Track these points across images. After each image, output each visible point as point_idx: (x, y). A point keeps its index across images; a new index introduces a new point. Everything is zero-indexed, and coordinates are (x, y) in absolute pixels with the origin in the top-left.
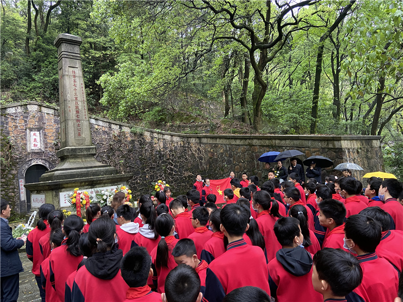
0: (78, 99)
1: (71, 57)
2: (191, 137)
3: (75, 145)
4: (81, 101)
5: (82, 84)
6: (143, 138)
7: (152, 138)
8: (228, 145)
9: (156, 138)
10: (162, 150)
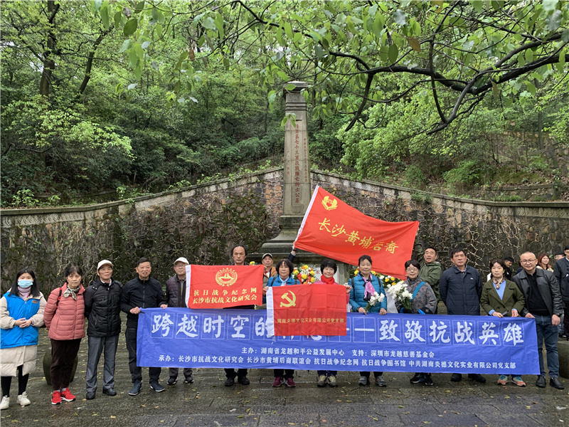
0: (299, 157)
1: (295, 108)
2: (501, 207)
4: (303, 160)
5: (305, 139)
6: (430, 209)
7: (445, 208)
9: (451, 208)
10: (459, 226)
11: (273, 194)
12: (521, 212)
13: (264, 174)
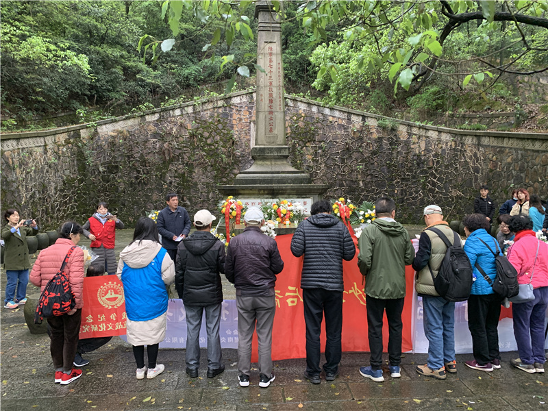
0: (273, 83)
1: (269, 29)
2: (466, 135)
3: (266, 144)
4: (277, 87)
5: (279, 64)
6: (396, 135)
7: (410, 135)
8: (521, 150)
9: (415, 135)
10: (423, 153)
11: (241, 120)
12: (485, 141)
13: (230, 98)
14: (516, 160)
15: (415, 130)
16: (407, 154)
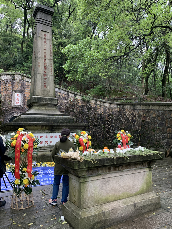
0: (47, 57)
1: (44, 23)
2: (126, 105)
3: (41, 95)
4: (49, 60)
5: (51, 46)
6: (89, 105)
7: (96, 105)
8: (161, 110)
9: (99, 105)
10: (102, 113)
12: (138, 107)
14: (159, 115)
15: (98, 103)
16: (95, 114)
